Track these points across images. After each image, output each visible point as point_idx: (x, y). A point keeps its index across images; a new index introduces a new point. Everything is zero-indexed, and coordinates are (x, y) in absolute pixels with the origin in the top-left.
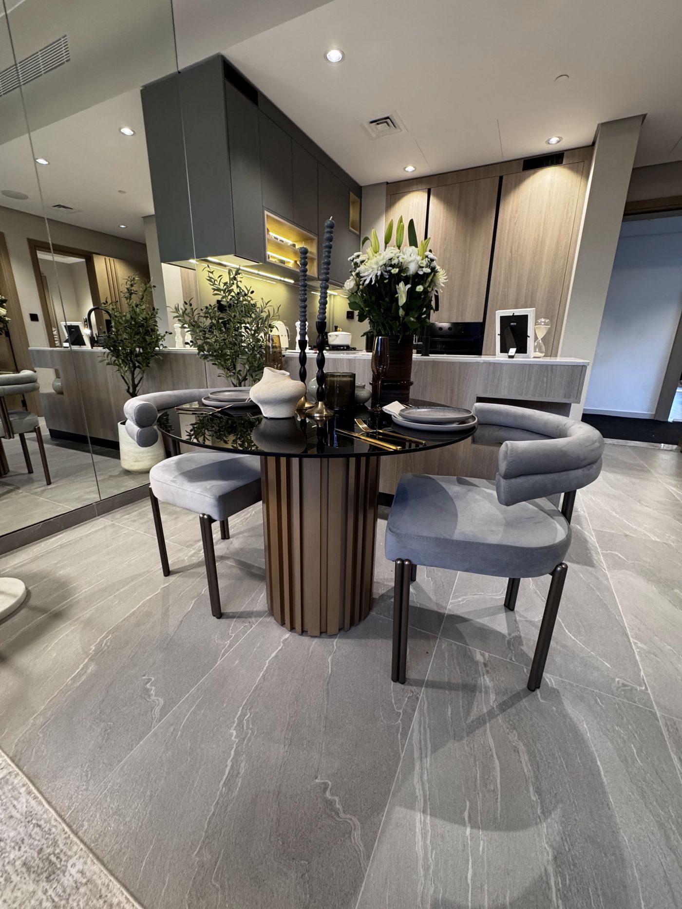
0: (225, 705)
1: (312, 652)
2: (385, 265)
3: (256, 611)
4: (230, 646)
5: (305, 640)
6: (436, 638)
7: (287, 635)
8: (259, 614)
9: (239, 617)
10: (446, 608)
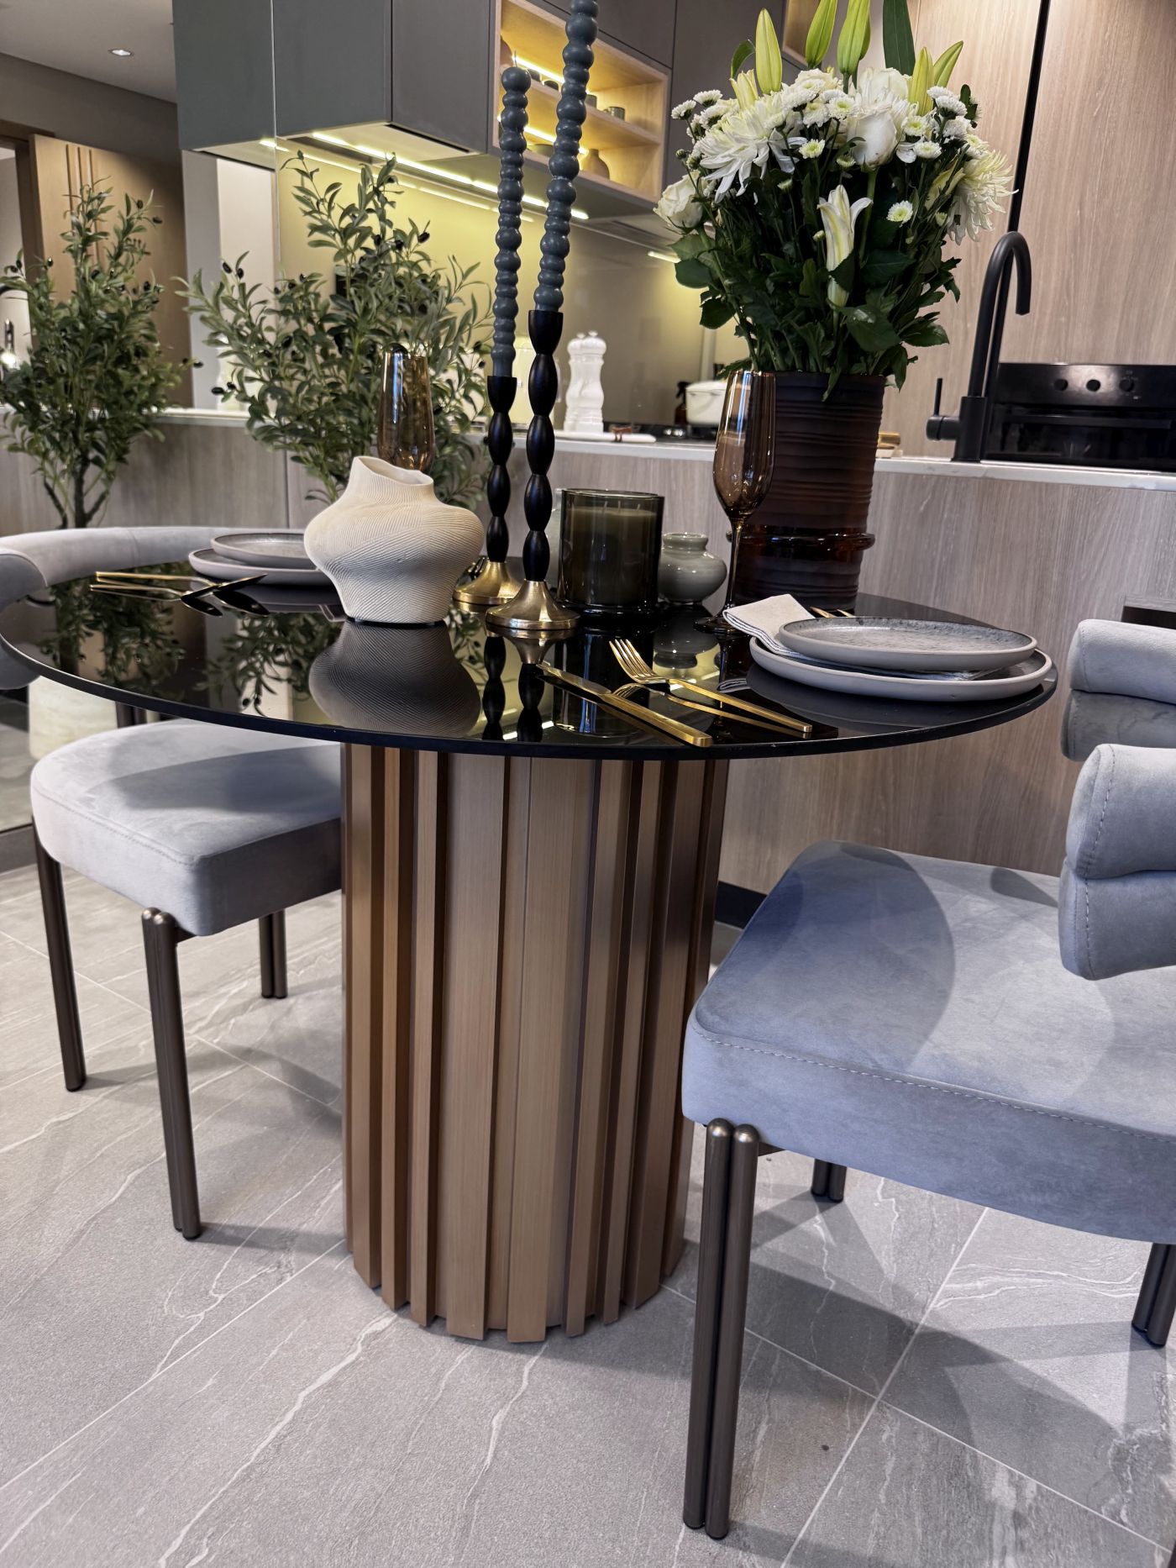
0: (141, 1510)
1: (447, 1387)
2: (780, 128)
3: (308, 1235)
4: (202, 1330)
5: (436, 1345)
6: (865, 1402)
7: (385, 1320)
8: (313, 1244)
9: (251, 1244)
10: (924, 1308)
